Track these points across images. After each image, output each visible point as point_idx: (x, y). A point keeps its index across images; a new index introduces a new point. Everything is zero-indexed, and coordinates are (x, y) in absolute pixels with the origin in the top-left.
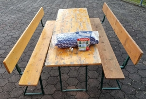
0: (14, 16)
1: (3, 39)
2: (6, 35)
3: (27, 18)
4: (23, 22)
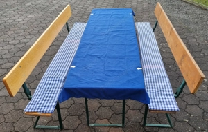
0: (30, 16)
1: (13, 47)
2: (18, 42)
3: (48, 19)
4: (42, 25)
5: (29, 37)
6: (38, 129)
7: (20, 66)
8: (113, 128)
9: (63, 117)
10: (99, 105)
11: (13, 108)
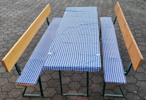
0: (20, 12)
1: (7, 36)
2: (10, 32)
3: (33, 14)
4: (29, 19)
5: (18, 28)
6: (25, 96)
7: (13, 51)
8: (80, 97)
9: (43, 89)
10: (71, 80)
11: (7, 81)
